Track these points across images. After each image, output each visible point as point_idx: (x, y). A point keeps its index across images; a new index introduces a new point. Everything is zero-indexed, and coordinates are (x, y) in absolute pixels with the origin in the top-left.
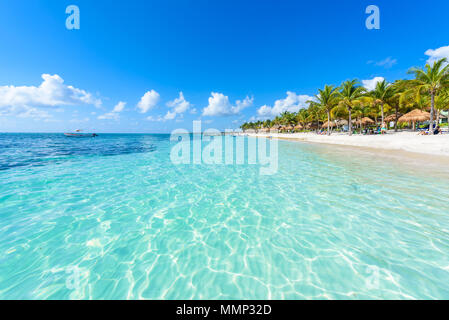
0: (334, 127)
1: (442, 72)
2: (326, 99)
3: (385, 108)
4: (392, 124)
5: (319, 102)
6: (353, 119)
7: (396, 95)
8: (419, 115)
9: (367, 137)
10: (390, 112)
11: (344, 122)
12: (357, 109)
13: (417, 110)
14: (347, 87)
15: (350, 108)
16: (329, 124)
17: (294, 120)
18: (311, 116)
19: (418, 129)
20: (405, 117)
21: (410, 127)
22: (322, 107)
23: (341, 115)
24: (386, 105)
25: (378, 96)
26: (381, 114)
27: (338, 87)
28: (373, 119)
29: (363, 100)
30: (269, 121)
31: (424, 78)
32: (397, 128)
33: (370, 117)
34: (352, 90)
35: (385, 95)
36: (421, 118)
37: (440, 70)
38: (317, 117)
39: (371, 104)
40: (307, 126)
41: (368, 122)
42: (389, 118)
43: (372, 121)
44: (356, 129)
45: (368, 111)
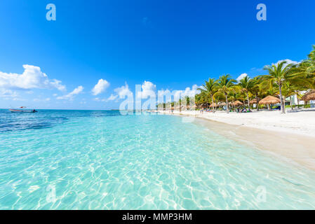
0: (218, 107)
1: (284, 71)
2: (210, 88)
3: (249, 95)
4: (255, 106)
5: (205, 89)
6: (229, 101)
7: (255, 86)
8: (272, 99)
9: (239, 114)
10: (252, 98)
11: (224, 104)
12: (231, 95)
13: (270, 96)
14: (223, 79)
15: (226, 94)
16: (214, 105)
18: (202, 99)
19: (272, 109)
20: (263, 101)
21: (267, 108)
22: (208, 93)
23: (221, 99)
24: (249, 93)
25: (244, 87)
26: (247, 98)
27: (217, 80)
28: (242, 102)
29: (234, 88)
31: (273, 74)
32: (258, 108)
33: (240, 100)
34: (227, 81)
35: (249, 86)
36: (273, 101)
37: (283, 69)
38: (206, 100)
39: (240, 92)
40: (200, 106)
41: (239, 104)
42: (252, 102)
44: (232, 109)
45: (239, 96)
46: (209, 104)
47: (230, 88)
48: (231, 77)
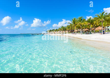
0: (78, 32)
2: (74, 23)
5: (72, 23)
8: (100, 28)
11: (80, 30)
12: (83, 26)
14: (80, 19)
15: (81, 25)
16: (76, 31)
17: (65, 29)
20: (97, 29)
22: (73, 25)
23: (79, 28)
24: (91, 25)
25: (89, 22)
26: (90, 27)
27: (77, 19)
28: (89, 29)
29: (85, 23)
30: (57, 29)
31: (100, 17)
32: (95, 32)
33: (87, 28)
34: (81, 20)
35: (91, 22)
38: (72, 28)
39: (87, 25)
40: (70, 31)
43: (88, 30)
46: (74, 30)
47: (83, 23)
48: (83, 18)
